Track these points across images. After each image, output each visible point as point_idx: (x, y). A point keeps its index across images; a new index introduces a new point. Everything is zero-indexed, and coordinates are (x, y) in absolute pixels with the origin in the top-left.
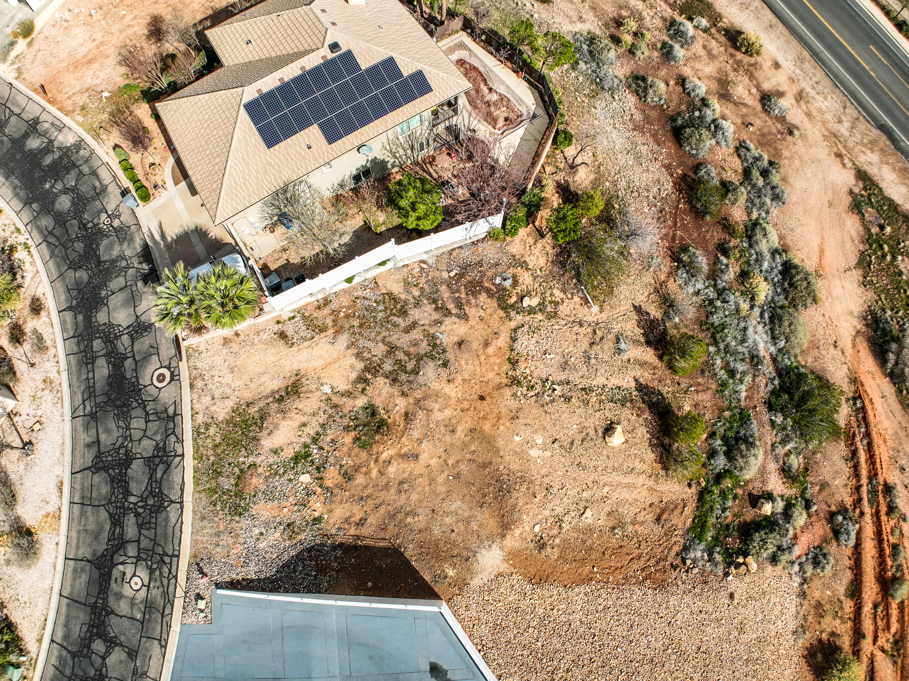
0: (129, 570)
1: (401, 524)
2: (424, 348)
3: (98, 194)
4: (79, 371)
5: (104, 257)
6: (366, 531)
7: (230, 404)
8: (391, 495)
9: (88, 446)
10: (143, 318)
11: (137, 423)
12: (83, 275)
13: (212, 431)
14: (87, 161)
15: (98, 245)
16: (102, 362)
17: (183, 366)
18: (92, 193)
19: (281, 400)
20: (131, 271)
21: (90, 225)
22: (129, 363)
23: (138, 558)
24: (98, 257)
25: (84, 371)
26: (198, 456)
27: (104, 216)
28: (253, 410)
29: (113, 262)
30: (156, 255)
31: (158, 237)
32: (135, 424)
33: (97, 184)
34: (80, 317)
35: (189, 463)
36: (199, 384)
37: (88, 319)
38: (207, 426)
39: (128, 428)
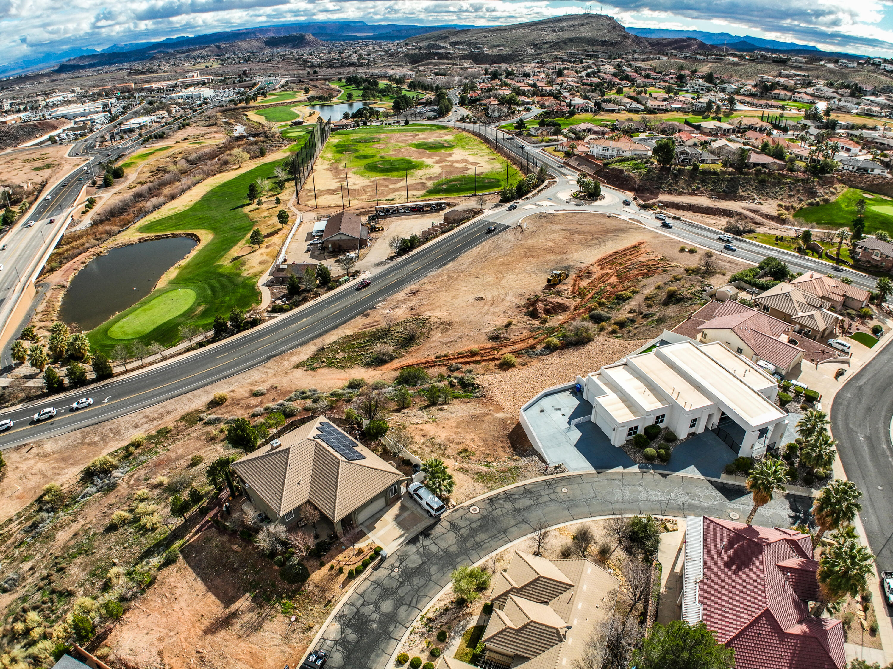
0: (561, 495)
1: (498, 437)
2: (429, 444)
3: (378, 585)
4: (486, 548)
5: (420, 561)
6: (506, 445)
7: (475, 484)
8: (490, 443)
9: (519, 528)
10: (449, 528)
11: (499, 512)
12: (433, 569)
13: (489, 485)
14: (353, 605)
15: (412, 569)
16: (477, 539)
17: (466, 504)
18: (377, 589)
19: (467, 471)
20: (425, 544)
21: (401, 580)
22: (474, 526)
23: (554, 492)
24: (420, 565)
25: (485, 546)
26: (502, 486)
27: (393, 574)
28: (475, 477)
29: (421, 556)
30: (412, 535)
31: (402, 539)
32: (500, 513)
33: (371, 589)
34: (458, 560)
35: (506, 488)
36: (471, 495)
37: (458, 555)
38: (488, 487)
39: (503, 515)
